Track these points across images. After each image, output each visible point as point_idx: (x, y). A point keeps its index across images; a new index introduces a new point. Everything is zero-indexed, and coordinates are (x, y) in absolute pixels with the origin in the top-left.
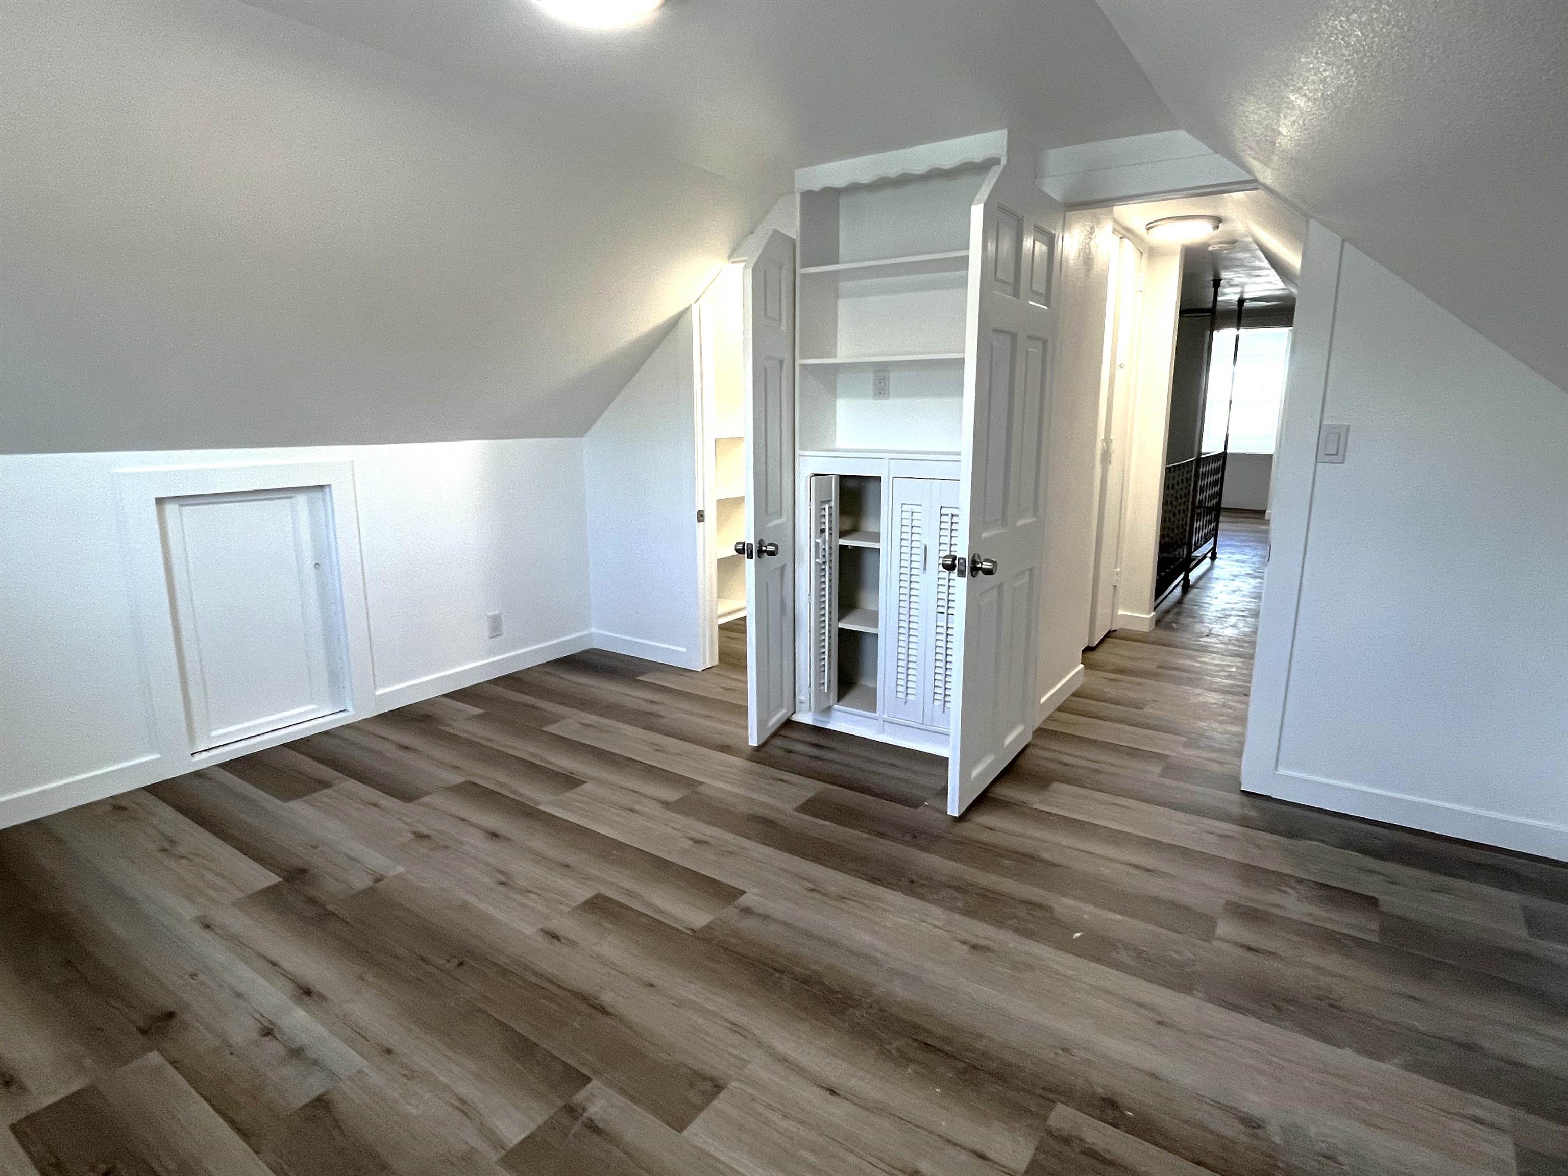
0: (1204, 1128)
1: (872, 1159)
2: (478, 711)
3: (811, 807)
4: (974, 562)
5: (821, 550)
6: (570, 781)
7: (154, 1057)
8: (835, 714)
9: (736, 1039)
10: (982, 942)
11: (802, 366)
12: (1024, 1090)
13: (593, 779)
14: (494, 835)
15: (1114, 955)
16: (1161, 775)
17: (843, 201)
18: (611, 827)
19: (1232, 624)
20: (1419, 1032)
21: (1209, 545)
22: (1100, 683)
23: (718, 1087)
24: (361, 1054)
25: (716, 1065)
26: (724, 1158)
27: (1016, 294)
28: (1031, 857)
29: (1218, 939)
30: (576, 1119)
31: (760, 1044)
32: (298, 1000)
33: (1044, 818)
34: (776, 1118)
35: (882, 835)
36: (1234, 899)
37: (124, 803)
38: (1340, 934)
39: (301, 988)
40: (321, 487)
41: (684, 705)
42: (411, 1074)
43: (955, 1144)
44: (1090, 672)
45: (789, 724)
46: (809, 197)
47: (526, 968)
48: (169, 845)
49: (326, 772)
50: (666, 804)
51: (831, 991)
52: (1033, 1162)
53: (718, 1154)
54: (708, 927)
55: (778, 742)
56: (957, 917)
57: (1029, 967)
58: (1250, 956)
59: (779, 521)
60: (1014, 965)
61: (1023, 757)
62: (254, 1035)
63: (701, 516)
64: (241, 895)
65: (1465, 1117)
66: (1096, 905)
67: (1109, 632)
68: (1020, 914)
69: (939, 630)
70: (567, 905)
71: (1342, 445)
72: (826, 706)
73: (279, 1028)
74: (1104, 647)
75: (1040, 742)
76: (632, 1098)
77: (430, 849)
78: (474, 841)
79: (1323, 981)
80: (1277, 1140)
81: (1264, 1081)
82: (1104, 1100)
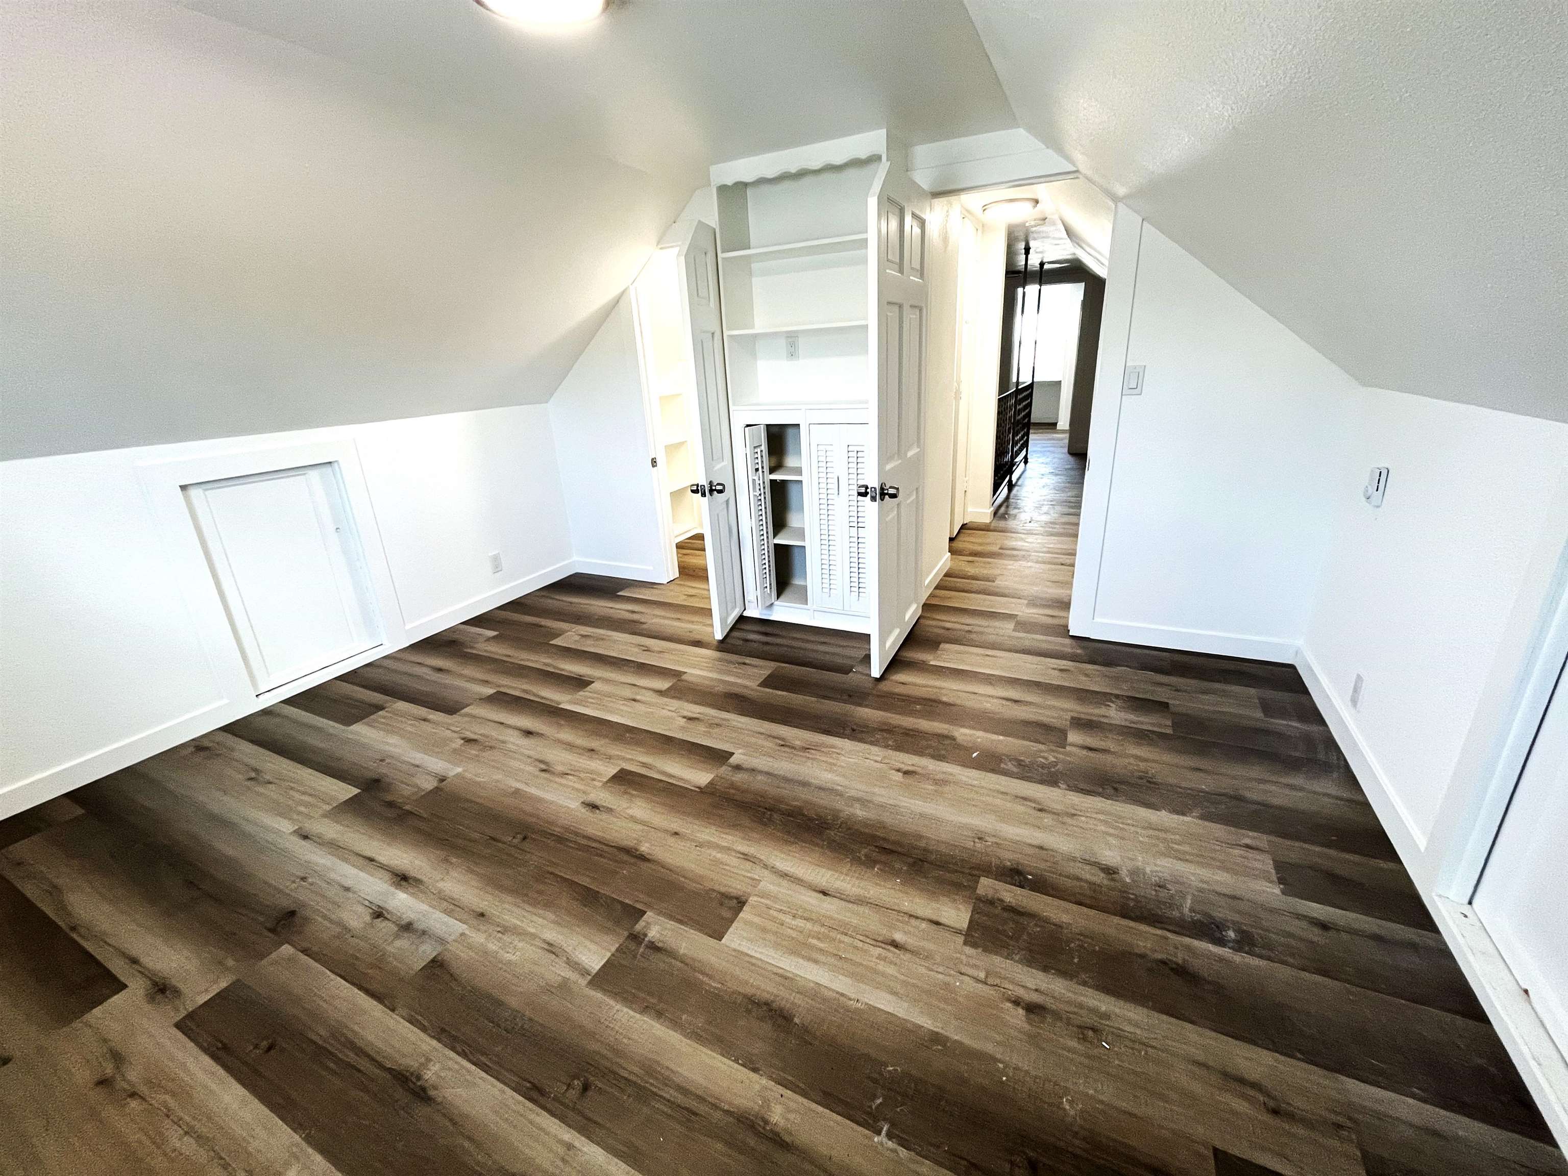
0: (1079, 879)
1: (861, 938)
2: (495, 633)
3: (768, 682)
4: (882, 489)
5: (757, 485)
6: (581, 683)
7: (286, 950)
8: (775, 608)
9: (748, 865)
10: (911, 768)
11: (729, 336)
12: (956, 871)
13: (600, 678)
14: (528, 733)
15: (1002, 765)
16: (1013, 630)
17: (749, 192)
18: (622, 716)
19: (1045, 511)
20: (1207, 793)
21: (1023, 453)
22: (963, 565)
23: (740, 903)
24: (460, 921)
25: (736, 886)
26: (758, 955)
27: (901, 271)
28: (934, 701)
29: (1070, 745)
30: (641, 943)
31: (766, 866)
32: (398, 885)
33: (939, 671)
34: (788, 919)
35: (825, 697)
36: (1076, 715)
37: (206, 743)
38: (1148, 731)
39: (397, 875)
40: (330, 463)
41: (658, 612)
42: (505, 930)
43: (917, 918)
44: (954, 556)
45: (742, 619)
46: (723, 190)
47: (577, 834)
48: (255, 776)
49: (376, 697)
50: (660, 693)
51: (811, 819)
52: (971, 922)
53: (753, 953)
54: (711, 783)
55: (736, 634)
56: (890, 752)
57: (944, 782)
58: (1091, 754)
59: (723, 464)
60: (936, 782)
61: (917, 626)
62: (368, 918)
63: (654, 462)
64: (328, 808)
65: (1240, 846)
66: (985, 730)
67: (963, 525)
68: (934, 744)
69: (852, 540)
70: (599, 781)
71: (1140, 381)
72: (768, 604)
73: (387, 910)
74: (961, 538)
75: (926, 614)
76: (680, 922)
77: (480, 750)
78: (514, 740)
79: (1142, 765)
80: (1128, 880)
81: (1113, 841)
82: (1011, 870)
